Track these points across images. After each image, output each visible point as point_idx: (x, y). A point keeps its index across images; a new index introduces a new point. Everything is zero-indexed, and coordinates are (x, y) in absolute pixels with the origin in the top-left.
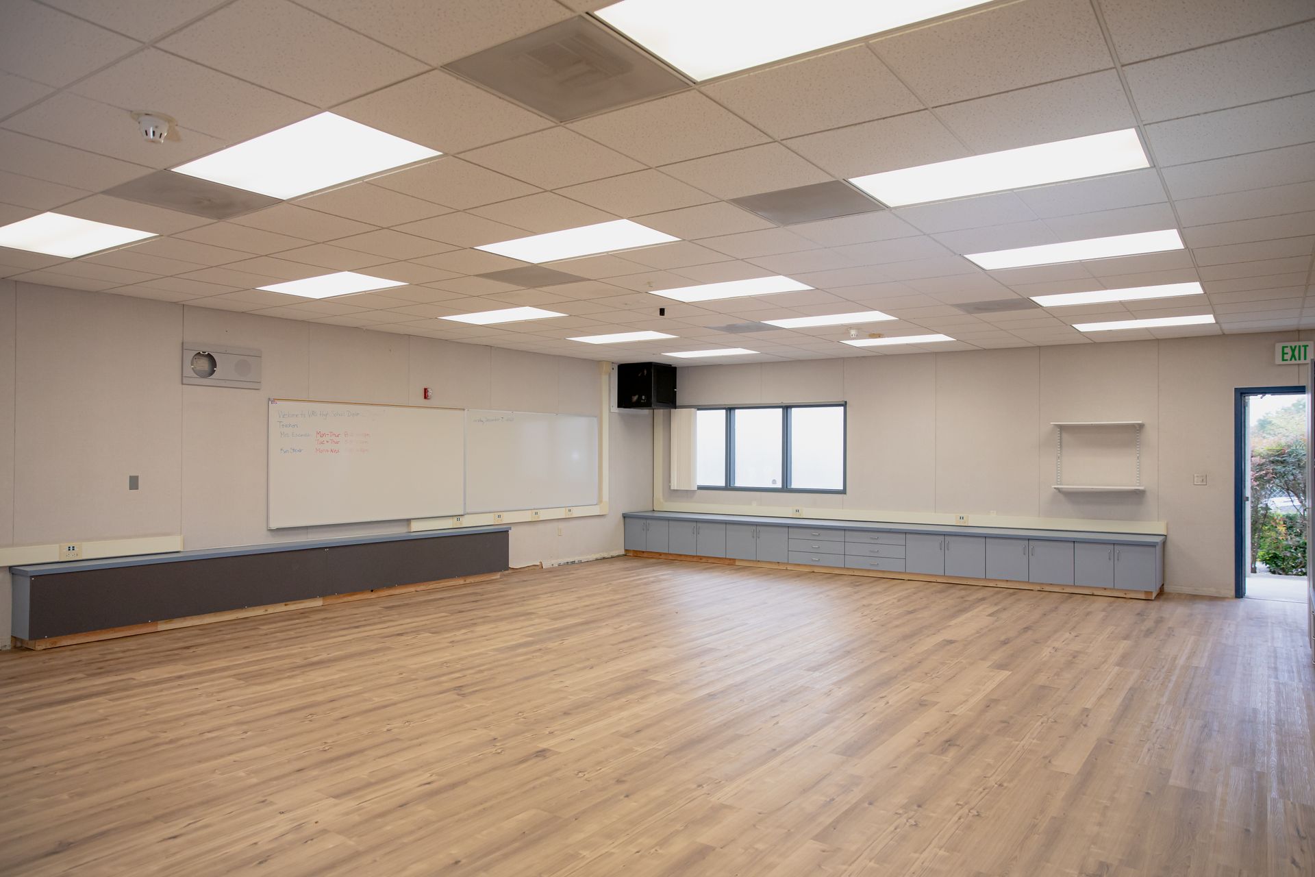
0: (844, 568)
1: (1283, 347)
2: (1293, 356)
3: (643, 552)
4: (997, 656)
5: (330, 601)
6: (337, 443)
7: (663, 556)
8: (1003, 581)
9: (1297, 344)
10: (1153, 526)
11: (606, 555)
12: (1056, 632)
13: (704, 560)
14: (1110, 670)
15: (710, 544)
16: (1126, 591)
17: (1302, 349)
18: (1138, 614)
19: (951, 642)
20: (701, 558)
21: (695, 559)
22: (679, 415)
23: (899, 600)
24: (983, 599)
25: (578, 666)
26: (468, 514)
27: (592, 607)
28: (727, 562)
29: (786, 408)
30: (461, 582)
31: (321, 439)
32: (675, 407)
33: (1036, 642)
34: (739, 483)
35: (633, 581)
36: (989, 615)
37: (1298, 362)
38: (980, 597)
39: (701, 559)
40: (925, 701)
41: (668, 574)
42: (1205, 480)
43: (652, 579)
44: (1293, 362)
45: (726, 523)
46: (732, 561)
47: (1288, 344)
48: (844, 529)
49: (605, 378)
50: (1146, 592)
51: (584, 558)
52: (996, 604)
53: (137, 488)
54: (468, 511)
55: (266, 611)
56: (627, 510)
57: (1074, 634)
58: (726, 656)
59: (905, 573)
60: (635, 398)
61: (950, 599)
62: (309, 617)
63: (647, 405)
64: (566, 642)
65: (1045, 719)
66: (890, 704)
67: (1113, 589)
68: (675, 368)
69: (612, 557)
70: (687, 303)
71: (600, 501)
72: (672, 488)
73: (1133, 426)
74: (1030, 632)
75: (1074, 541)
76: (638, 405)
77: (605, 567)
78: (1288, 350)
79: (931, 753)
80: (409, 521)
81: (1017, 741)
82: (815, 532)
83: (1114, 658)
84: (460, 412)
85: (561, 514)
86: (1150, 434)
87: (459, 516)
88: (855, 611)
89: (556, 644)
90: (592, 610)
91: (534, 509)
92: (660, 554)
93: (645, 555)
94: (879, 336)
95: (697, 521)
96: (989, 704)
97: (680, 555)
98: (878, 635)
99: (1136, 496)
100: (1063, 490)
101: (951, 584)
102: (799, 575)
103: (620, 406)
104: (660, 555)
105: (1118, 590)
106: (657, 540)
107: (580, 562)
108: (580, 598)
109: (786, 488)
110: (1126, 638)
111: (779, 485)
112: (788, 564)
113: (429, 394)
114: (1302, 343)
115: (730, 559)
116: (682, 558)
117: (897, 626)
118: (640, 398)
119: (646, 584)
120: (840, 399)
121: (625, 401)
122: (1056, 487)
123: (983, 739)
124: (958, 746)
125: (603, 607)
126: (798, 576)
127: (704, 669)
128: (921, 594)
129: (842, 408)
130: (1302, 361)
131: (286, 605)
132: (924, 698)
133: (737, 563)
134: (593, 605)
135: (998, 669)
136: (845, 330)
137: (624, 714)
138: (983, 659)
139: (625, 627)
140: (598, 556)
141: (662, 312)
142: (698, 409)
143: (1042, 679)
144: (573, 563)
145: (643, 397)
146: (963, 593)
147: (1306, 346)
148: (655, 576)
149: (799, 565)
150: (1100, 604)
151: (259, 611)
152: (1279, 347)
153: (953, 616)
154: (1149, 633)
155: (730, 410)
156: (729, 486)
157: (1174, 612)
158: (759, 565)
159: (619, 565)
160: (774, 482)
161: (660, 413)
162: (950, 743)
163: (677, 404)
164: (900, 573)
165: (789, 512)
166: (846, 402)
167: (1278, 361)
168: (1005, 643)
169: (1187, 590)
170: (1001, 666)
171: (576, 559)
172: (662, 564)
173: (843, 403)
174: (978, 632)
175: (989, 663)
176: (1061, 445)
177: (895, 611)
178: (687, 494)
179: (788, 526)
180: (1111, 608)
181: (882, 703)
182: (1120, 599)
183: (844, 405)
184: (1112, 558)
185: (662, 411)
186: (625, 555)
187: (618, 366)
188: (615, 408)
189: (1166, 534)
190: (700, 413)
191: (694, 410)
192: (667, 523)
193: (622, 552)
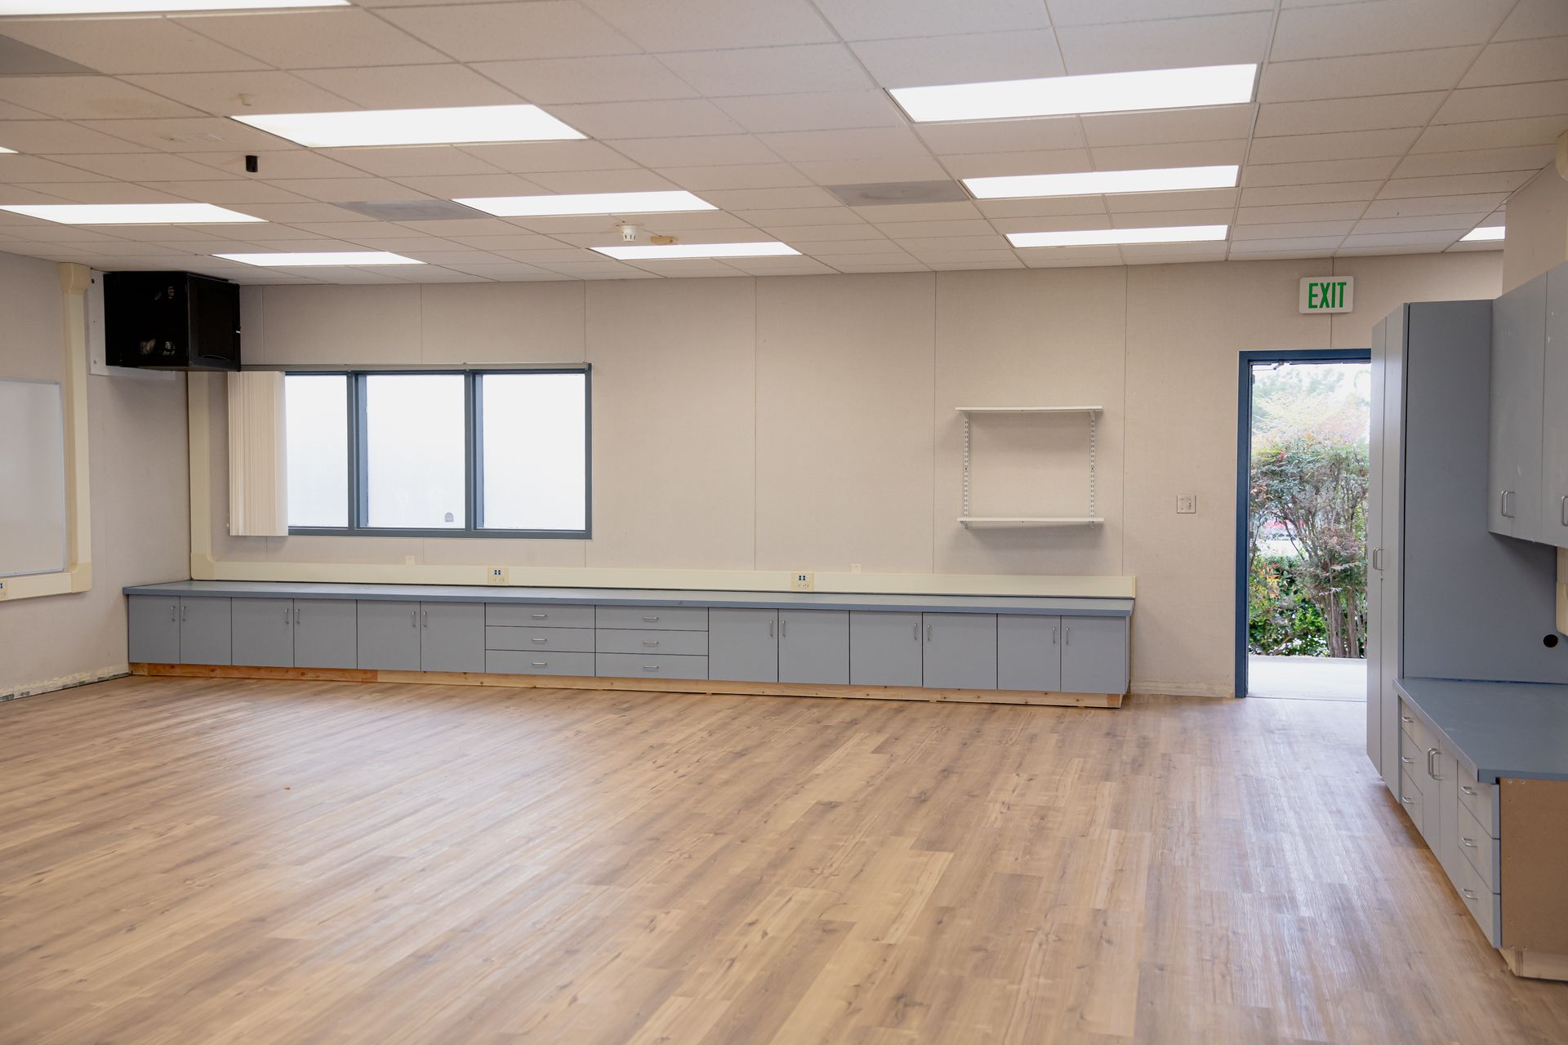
0: (595, 678)
1: (1311, 286)
2: (1325, 299)
3: (172, 666)
4: (919, 825)
7: (218, 673)
8: (878, 687)
9: (1331, 280)
10: (1114, 584)
11: (86, 677)
12: (994, 774)
13: (310, 676)
14: (1106, 837)
15: (323, 643)
16: (1079, 696)
17: (1338, 288)
18: (1108, 734)
19: (832, 806)
20: (303, 671)
21: (290, 675)
22: (244, 384)
23: (711, 734)
24: (854, 722)
25: (99, 928)
27: (87, 794)
28: (360, 677)
29: (473, 375)
32: (238, 368)
33: (971, 795)
34: (376, 519)
35: (168, 727)
36: (876, 751)
37: (1331, 310)
38: (848, 719)
39: (303, 674)
40: (830, 922)
41: (241, 709)
42: (1193, 505)
43: (209, 722)
44: (1325, 309)
45: (357, 600)
46: (369, 675)
47: (1318, 280)
48: (595, 605)
49: (75, 302)
50: (1111, 696)
51: (35, 687)
52: (879, 731)
56: (132, 580)
57: (1024, 776)
58: (423, 870)
59: (708, 681)
60: (149, 346)
61: (795, 729)
63: (178, 361)
64: (47, 878)
65: (1040, 936)
66: (771, 934)
67: (1060, 694)
68: (236, 287)
69: (101, 681)
70: (312, 150)
71: (71, 563)
72: (233, 533)
73: (1087, 414)
74: (954, 778)
75: (996, 615)
76: (156, 361)
77: (90, 703)
78: (1317, 290)
79: (881, 1025)
81: (1012, 983)
82: (539, 612)
83: (1104, 816)
86: (1112, 428)
88: (639, 758)
89: (25, 884)
90: (90, 799)
92: (212, 668)
93: (178, 672)
94: (671, 241)
95: (293, 598)
96: (941, 918)
97: (259, 668)
98: (699, 801)
99: (1090, 533)
100: (974, 525)
101: (791, 698)
102: (510, 695)
103: (111, 361)
104: (213, 670)
105: (1068, 694)
106: (204, 638)
107: (26, 696)
108: (52, 775)
109: (473, 529)
110: (1107, 776)
111: (459, 523)
112: (485, 674)
114: (1338, 279)
115: (365, 671)
116: (263, 674)
117: (726, 783)
118: (160, 346)
119: (197, 733)
120: (578, 360)
121: (120, 351)
122: (963, 519)
123: (957, 987)
124: (921, 1004)
125: (117, 790)
126: (509, 698)
127: (386, 902)
128: (746, 719)
129: (582, 376)
130: (1337, 309)
132: (825, 917)
133: (381, 678)
134: (89, 787)
135: (929, 849)
136: (612, 228)
137: (241, 1024)
138: (898, 833)
139: (181, 830)
140: (69, 680)
141: (252, 163)
142: (288, 373)
143: (1007, 862)
145: (168, 345)
146: (816, 713)
147: (1342, 285)
148: (216, 715)
149: (507, 675)
150: (1042, 721)
152: (1305, 283)
153: (816, 757)
154: (1137, 766)
155: (356, 376)
156: (357, 527)
157: (1162, 727)
158: (427, 679)
159: (122, 697)
160: (449, 517)
161: (201, 380)
162: (903, 1001)
163: (243, 362)
164: (697, 681)
165: (482, 576)
166: (590, 365)
167: (1304, 307)
168: (922, 799)
169: (1165, 688)
170: (933, 845)
171: (17, 690)
172: (219, 688)
173: (586, 367)
174: (868, 784)
175: (911, 841)
176: (969, 447)
177: (712, 753)
178: (267, 544)
179: (485, 603)
180: (1063, 725)
181: (755, 935)
182: (1070, 710)
183: (587, 370)
184: (1058, 641)
185: (206, 374)
186: (131, 674)
187: (105, 276)
188: (101, 367)
189: (1134, 597)
190: (291, 381)
191: (277, 373)
192: (227, 603)
193: (124, 668)
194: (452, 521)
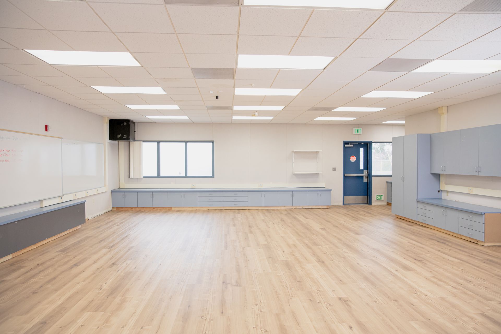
0: (224, 207)
1: (355, 129)
2: (357, 132)
6: (8, 156)
7: (133, 209)
8: (283, 206)
9: (358, 128)
10: (321, 184)
11: (107, 211)
13: (156, 209)
15: (159, 201)
17: (360, 130)
21: (151, 209)
22: (133, 145)
26: (64, 195)
28: (168, 209)
29: (186, 143)
30: (68, 232)
32: (135, 141)
34: (164, 174)
37: (358, 134)
39: (154, 209)
42: (335, 169)
44: (357, 134)
45: (168, 192)
46: (170, 208)
47: (356, 128)
48: (223, 191)
49: (106, 126)
51: (101, 213)
54: (64, 193)
56: (113, 188)
59: (248, 207)
60: (119, 136)
63: (127, 139)
67: (318, 206)
71: (105, 185)
72: (130, 177)
73: (316, 152)
75: (307, 191)
76: (121, 139)
78: (356, 130)
80: (41, 201)
82: (210, 193)
84: (60, 139)
85: (95, 192)
87: (61, 197)
91: (86, 190)
92: (132, 208)
93: (123, 209)
95: (153, 192)
97: (143, 208)
99: (317, 175)
100: (295, 174)
101: (266, 209)
103: (110, 139)
105: (320, 206)
106: (131, 201)
107: (100, 215)
109: (188, 176)
111: (183, 175)
112: (198, 207)
113: (49, 128)
114: (359, 128)
116: (144, 209)
118: (122, 136)
120: (212, 140)
121: (113, 137)
122: (293, 172)
129: (212, 143)
130: (359, 134)
133: (173, 209)
142: (143, 142)
144: (97, 216)
145: (125, 135)
147: (360, 129)
149: (202, 207)
152: (354, 129)
155: (159, 142)
156: (159, 176)
158: (184, 209)
163: (136, 139)
164: (245, 207)
165: (189, 186)
167: (354, 133)
173: (214, 141)
176: (294, 158)
178: (138, 180)
179: (198, 192)
184: (319, 196)
185: (123, 142)
186: (112, 210)
187: (110, 120)
188: (109, 141)
189: (325, 187)
190: (144, 144)
191: (142, 142)
192: (136, 193)
193: (111, 209)
194: (180, 174)
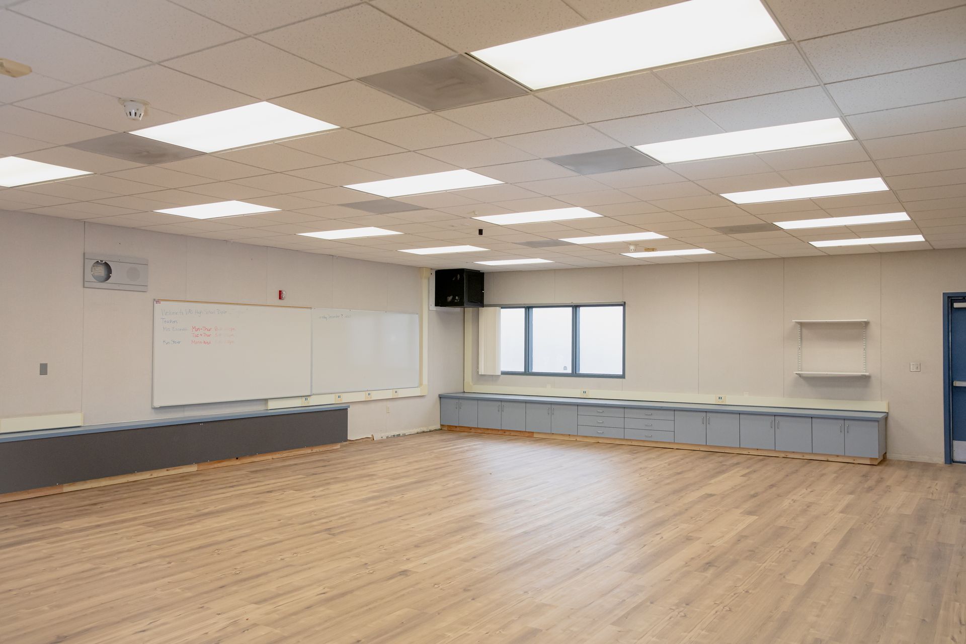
0: (624, 439)
3: (456, 427)
4: (747, 506)
5: (203, 466)
6: (209, 336)
7: (473, 430)
8: (754, 449)
10: (877, 405)
11: (425, 429)
12: (795, 488)
13: (507, 433)
14: (836, 516)
15: (513, 419)
16: (854, 458)
18: (863, 476)
19: (711, 495)
20: (505, 431)
21: (500, 433)
22: (485, 312)
23: (669, 465)
24: (738, 464)
25: (420, 513)
26: (314, 395)
27: (421, 470)
28: (527, 435)
29: (575, 307)
30: (309, 451)
31: (197, 333)
32: (483, 305)
33: (779, 496)
34: (536, 369)
35: (451, 449)
36: (742, 476)
38: (735, 463)
39: (505, 432)
40: (691, 536)
41: (479, 444)
42: (919, 367)
43: (466, 448)
45: (526, 402)
46: (531, 434)
48: (624, 407)
49: (425, 282)
50: (871, 459)
51: (407, 432)
52: (748, 468)
53: (46, 373)
54: (314, 392)
55: (151, 475)
56: (442, 391)
57: (809, 490)
58: (534, 506)
59: (674, 443)
60: (450, 298)
61: (711, 464)
62: (188, 480)
63: (460, 304)
64: (405, 496)
65: (782, 549)
66: (664, 538)
67: (844, 456)
68: (483, 274)
69: (430, 431)
70: (501, 226)
71: (421, 384)
72: (480, 373)
73: (859, 323)
74: (774, 489)
75: (812, 417)
76: (453, 304)
77: (426, 439)
79: (695, 571)
80: (266, 400)
81: (760, 563)
82: (600, 410)
83: (839, 508)
84: (309, 310)
85: (389, 394)
86: (874, 329)
87: (306, 397)
88: (634, 472)
89: (398, 497)
90: (422, 472)
91: (367, 391)
92: (470, 428)
93: (458, 429)
94: (653, 250)
95: (501, 401)
96: (740, 538)
97: (488, 429)
98: (653, 490)
99: (863, 380)
100: (804, 375)
101: (712, 452)
102: (587, 445)
103: (437, 304)
104: (471, 429)
105: (849, 457)
106: (468, 416)
107: (404, 435)
108: (410, 463)
109: (575, 373)
110: (851, 493)
111: (569, 371)
112: (577, 436)
113: (284, 295)
115: (529, 432)
116: (489, 432)
117: (668, 484)
118: (454, 298)
119: (461, 452)
120: (620, 301)
121: (441, 300)
122: (797, 373)
123: (734, 562)
124: (716, 566)
125: (431, 470)
126: (586, 446)
127: (518, 515)
128: (687, 460)
129: (622, 307)
131: (167, 470)
132: (690, 535)
133: (535, 435)
134: (421, 468)
135: (747, 515)
136: (626, 246)
137: (461, 546)
138: (737, 507)
139: (451, 485)
140: (419, 430)
141: (481, 232)
142: (502, 308)
143: (781, 522)
144: (399, 435)
145: (457, 297)
146: (721, 459)
148: (469, 446)
149: (586, 437)
150: (833, 467)
151: (146, 475)
153: (713, 476)
154: (870, 489)
155: (528, 308)
156: (527, 372)
157: (892, 475)
158: (554, 437)
159: (437, 437)
160: (565, 368)
161: (469, 311)
162: (709, 564)
163: (485, 302)
164: (669, 443)
165: (578, 393)
166: (625, 303)
168: (754, 496)
169: (905, 457)
170: (750, 513)
171: (401, 432)
172: (472, 436)
173: (623, 303)
174: (732, 488)
175: (740, 511)
176: (801, 339)
177: (667, 472)
178: (491, 378)
179: (578, 405)
180: (842, 471)
181: (658, 538)
182: (849, 464)
183: (624, 305)
184: (843, 431)
185: (471, 309)
186: (441, 429)
187: (436, 272)
188: (433, 307)
189: (887, 412)
190: (504, 311)
191: (498, 308)
192: (476, 402)
193: (438, 427)
194: (566, 370)
